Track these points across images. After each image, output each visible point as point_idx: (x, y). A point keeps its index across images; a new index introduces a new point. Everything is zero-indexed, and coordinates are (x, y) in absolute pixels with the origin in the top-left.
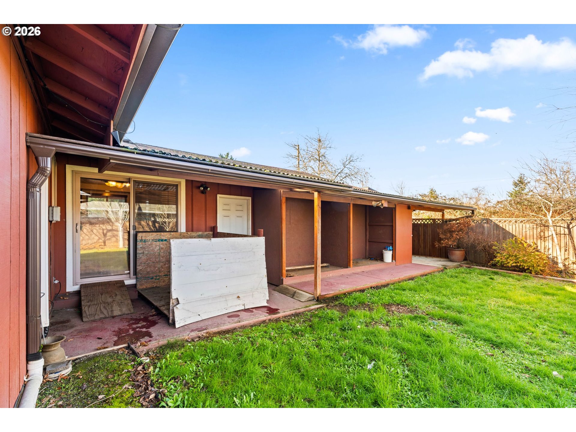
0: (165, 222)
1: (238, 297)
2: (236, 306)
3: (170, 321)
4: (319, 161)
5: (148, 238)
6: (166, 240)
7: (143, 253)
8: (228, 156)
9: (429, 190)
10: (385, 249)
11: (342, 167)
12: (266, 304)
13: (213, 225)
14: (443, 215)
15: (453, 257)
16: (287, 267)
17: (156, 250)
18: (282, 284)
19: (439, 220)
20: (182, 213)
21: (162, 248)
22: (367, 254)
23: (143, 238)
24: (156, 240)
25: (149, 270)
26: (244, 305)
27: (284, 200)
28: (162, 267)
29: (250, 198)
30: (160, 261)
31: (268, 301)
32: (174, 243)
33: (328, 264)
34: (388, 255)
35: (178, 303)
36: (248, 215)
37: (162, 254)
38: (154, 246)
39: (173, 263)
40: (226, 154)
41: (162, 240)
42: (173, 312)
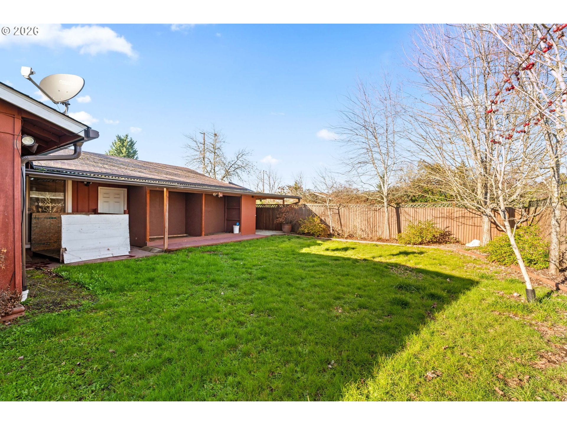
0: (48, 207)
1: (108, 249)
2: (107, 254)
3: (61, 261)
4: (215, 153)
5: (41, 217)
6: (55, 218)
7: (37, 227)
8: (127, 137)
9: (294, 183)
10: (236, 225)
11: (236, 159)
12: (129, 254)
13: (94, 208)
14: (284, 202)
15: (284, 230)
16: (150, 236)
17: (47, 225)
18: (146, 245)
19: (281, 205)
20: (69, 200)
21: (52, 224)
22: (225, 229)
23: (37, 216)
24: (47, 218)
25: (41, 238)
26: (112, 254)
27: (148, 192)
28: (52, 236)
29: (126, 189)
30: (50, 232)
31: (129, 252)
32: (64, 218)
33: (187, 235)
34: (236, 229)
35: (66, 250)
36: (124, 201)
37: (52, 228)
38: (46, 222)
39: (62, 228)
40: (125, 135)
41: (52, 218)
42: (63, 255)
